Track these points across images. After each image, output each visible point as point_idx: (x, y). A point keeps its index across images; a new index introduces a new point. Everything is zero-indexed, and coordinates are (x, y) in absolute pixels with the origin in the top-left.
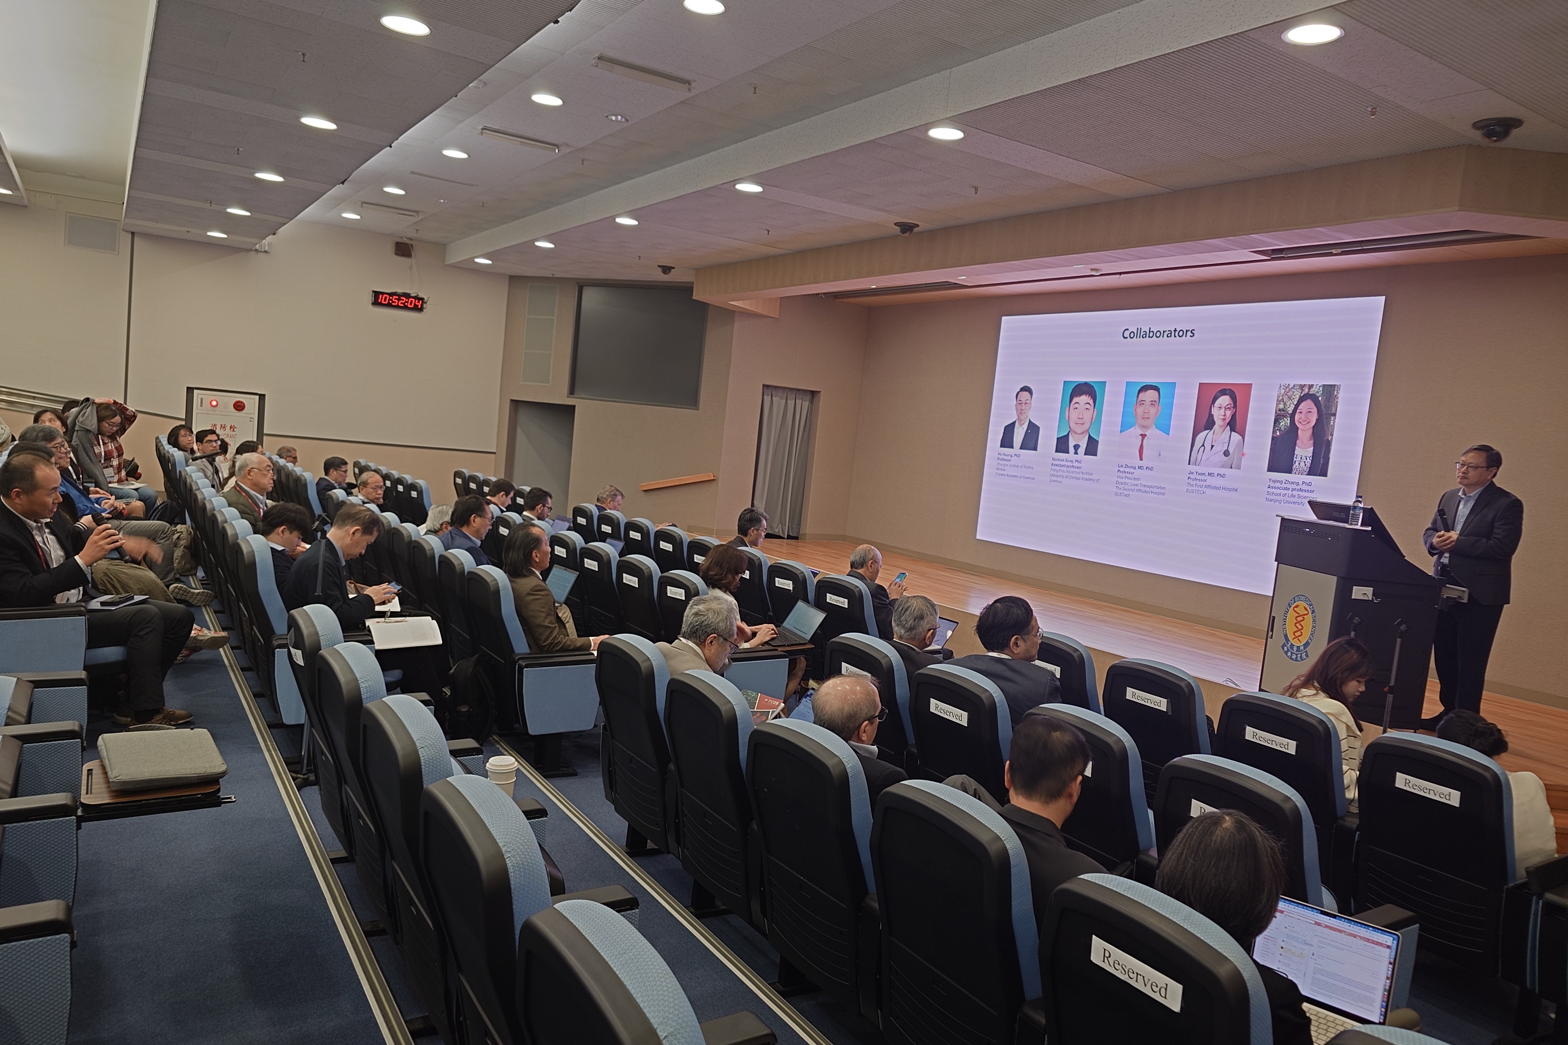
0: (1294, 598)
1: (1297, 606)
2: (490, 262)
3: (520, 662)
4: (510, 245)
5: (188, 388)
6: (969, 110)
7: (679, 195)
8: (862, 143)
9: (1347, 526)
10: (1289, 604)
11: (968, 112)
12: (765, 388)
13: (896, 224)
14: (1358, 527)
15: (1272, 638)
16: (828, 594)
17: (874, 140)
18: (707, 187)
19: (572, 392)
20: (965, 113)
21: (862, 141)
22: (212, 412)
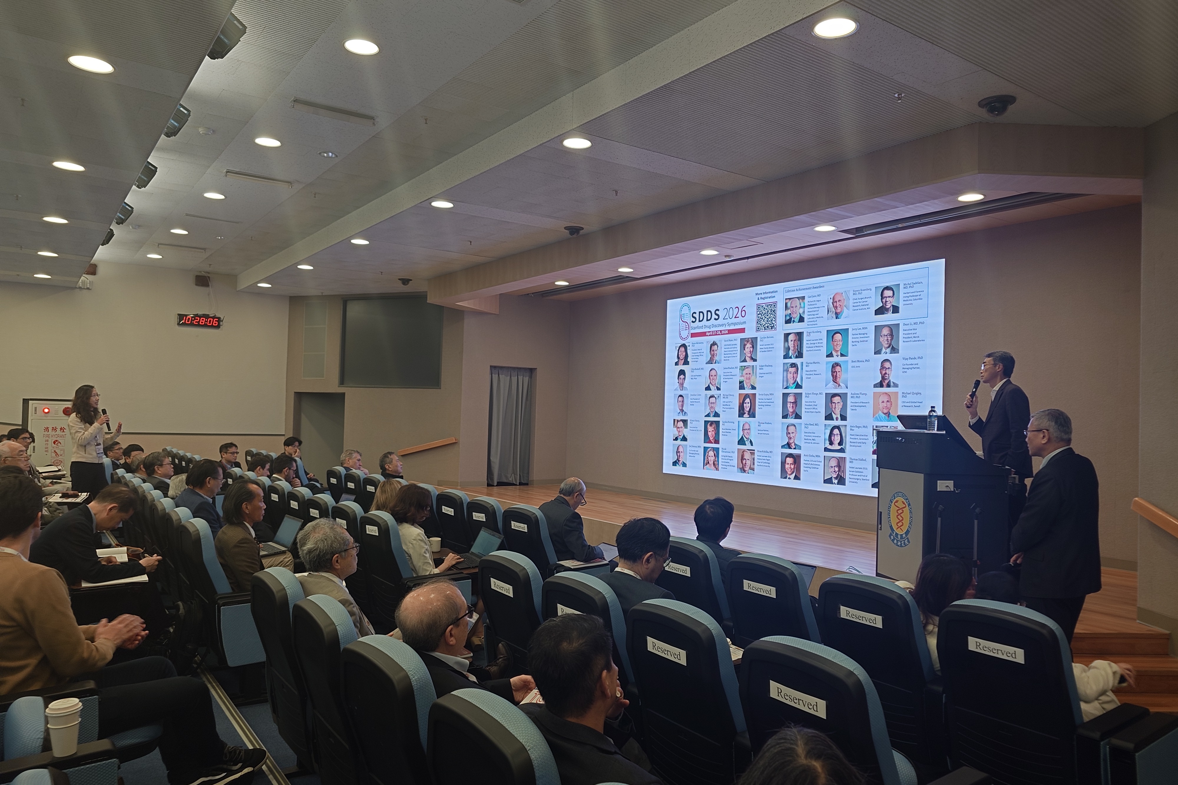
0: (894, 495)
1: (897, 502)
2: (270, 286)
3: (219, 601)
4: (280, 270)
5: (24, 399)
6: (588, 121)
7: (392, 216)
8: (515, 157)
9: (926, 431)
10: (891, 500)
11: (588, 122)
12: (493, 369)
13: (566, 228)
14: (935, 431)
15: (881, 530)
16: (512, 522)
17: (523, 153)
18: (411, 206)
19: (342, 382)
20: (586, 123)
21: (515, 156)
22: (45, 418)
